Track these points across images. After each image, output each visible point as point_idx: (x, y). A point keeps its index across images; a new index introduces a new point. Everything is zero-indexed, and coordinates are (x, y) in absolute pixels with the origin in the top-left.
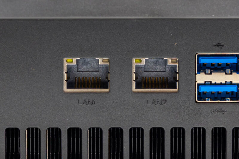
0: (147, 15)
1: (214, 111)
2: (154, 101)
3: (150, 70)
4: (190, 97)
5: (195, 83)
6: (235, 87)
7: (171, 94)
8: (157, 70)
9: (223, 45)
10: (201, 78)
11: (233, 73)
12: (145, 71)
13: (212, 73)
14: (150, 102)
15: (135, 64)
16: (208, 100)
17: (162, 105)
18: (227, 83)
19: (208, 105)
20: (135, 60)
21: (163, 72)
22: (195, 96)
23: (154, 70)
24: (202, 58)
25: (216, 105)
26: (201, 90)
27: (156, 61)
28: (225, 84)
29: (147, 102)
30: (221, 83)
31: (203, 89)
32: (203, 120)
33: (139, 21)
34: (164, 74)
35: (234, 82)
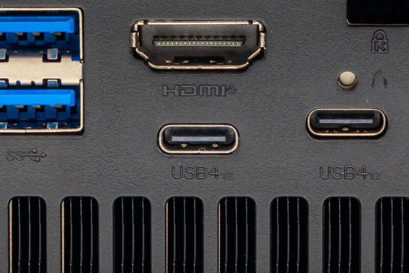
1: (13, 155)
11: (63, 59)
13: (10, 59)
18: (49, 85)
28: (46, 85)
30: (33, 83)
35: (64, 81)
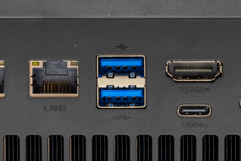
0: (38, 14)
1: (116, 117)
2: (52, 107)
3: (52, 73)
4: (91, 102)
5: (96, 87)
6: (140, 91)
7: (70, 99)
8: (60, 74)
9: (125, 47)
10: (103, 82)
11: (137, 77)
12: (46, 75)
13: (115, 77)
14: (48, 108)
15: (32, 67)
16: (111, 106)
17: (61, 111)
18: (131, 88)
19: (110, 111)
20: (33, 62)
21: (65, 76)
22: (95, 101)
23: (56, 74)
24: (104, 61)
25: (119, 111)
26: (102, 95)
27: (58, 64)
28: (129, 88)
29: (45, 108)
30: (124, 87)
31: (105, 94)
32: (105, 128)
33: (36, 21)
34: (67, 77)
35: (138, 86)
